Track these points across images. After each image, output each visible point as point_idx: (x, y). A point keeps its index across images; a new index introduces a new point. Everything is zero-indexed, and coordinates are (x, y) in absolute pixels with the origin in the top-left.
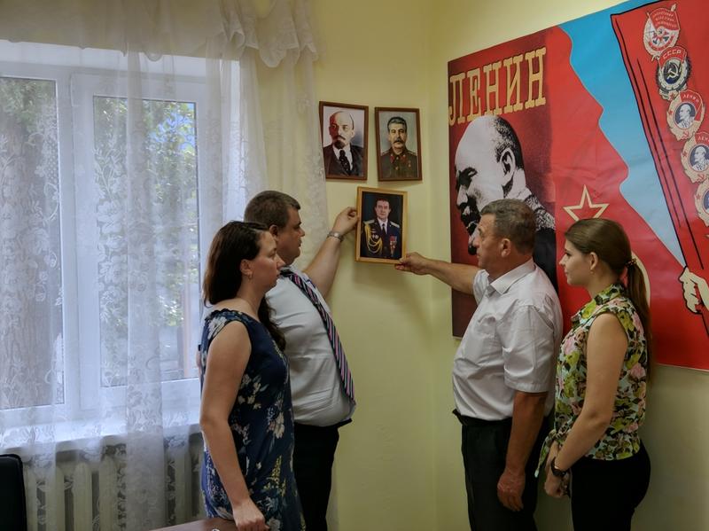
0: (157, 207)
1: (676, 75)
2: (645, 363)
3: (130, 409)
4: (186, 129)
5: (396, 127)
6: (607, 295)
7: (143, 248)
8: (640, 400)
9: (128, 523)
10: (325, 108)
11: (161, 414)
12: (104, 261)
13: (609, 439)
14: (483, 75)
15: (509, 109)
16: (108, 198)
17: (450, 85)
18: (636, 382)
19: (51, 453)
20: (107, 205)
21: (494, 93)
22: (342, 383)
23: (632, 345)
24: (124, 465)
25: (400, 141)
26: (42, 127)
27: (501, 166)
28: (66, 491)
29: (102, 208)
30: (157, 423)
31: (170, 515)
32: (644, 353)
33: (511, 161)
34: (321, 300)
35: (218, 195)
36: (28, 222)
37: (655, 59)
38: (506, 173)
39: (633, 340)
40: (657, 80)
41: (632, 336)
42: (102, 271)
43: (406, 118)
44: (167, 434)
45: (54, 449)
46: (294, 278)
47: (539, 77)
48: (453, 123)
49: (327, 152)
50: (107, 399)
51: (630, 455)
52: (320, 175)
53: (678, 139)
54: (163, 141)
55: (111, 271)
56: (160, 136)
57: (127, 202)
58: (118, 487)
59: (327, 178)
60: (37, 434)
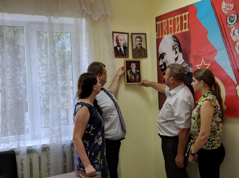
0: (58, 68)
1: (233, 19)
2: (221, 117)
3: (51, 135)
4: (68, 42)
5: (138, 39)
6: (207, 94)
7: (54, 82)
8: (219, 129)
9: (51, 173)
10: (114, 34)
11: (61, 137)
12: (41, 86)
13: (210, 142)
14: (167, 21)
15: (176, 33)
16: (42, 65)
17: (156, 25)
18: (218, 123)
19: (25, 150)
20: (42, 68)
21: (171, 27)
22: (122, 125)
23: (215, 111)
24: (49, 154)
25: (140, 44)
26: (20, 42)
27: (174, 52)
28: (30, 163)
29: (40, 68)
30: (60, 140)
31: (65, 170)
32: (220, 113)
33: (178, 50)
34: (114, 98)
35: (79, 64)
36: (15, 73)
37: (226, 14)
38: (176, 54)
39: (216, 109)
40: (227, 21)
41: (215, 108)
42: (40, 89)
43: (141, 36)
44: (63, 143)
45: (26, 149)
46: (105, 91)
47: (186, 21)
48: (157, 38)
49: (115, 48)
50: (43, 132)
51: (217, 147)
52: (113, 56)
53: (234, 41)
54: (60, 46)
55: (44, 90)
56: (59, 45)
57: (48, 66)
58: (47, 161)
59: (115, 57)
60: (20, 144)
